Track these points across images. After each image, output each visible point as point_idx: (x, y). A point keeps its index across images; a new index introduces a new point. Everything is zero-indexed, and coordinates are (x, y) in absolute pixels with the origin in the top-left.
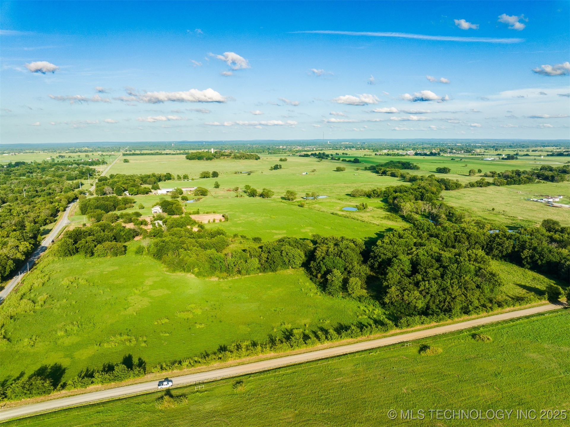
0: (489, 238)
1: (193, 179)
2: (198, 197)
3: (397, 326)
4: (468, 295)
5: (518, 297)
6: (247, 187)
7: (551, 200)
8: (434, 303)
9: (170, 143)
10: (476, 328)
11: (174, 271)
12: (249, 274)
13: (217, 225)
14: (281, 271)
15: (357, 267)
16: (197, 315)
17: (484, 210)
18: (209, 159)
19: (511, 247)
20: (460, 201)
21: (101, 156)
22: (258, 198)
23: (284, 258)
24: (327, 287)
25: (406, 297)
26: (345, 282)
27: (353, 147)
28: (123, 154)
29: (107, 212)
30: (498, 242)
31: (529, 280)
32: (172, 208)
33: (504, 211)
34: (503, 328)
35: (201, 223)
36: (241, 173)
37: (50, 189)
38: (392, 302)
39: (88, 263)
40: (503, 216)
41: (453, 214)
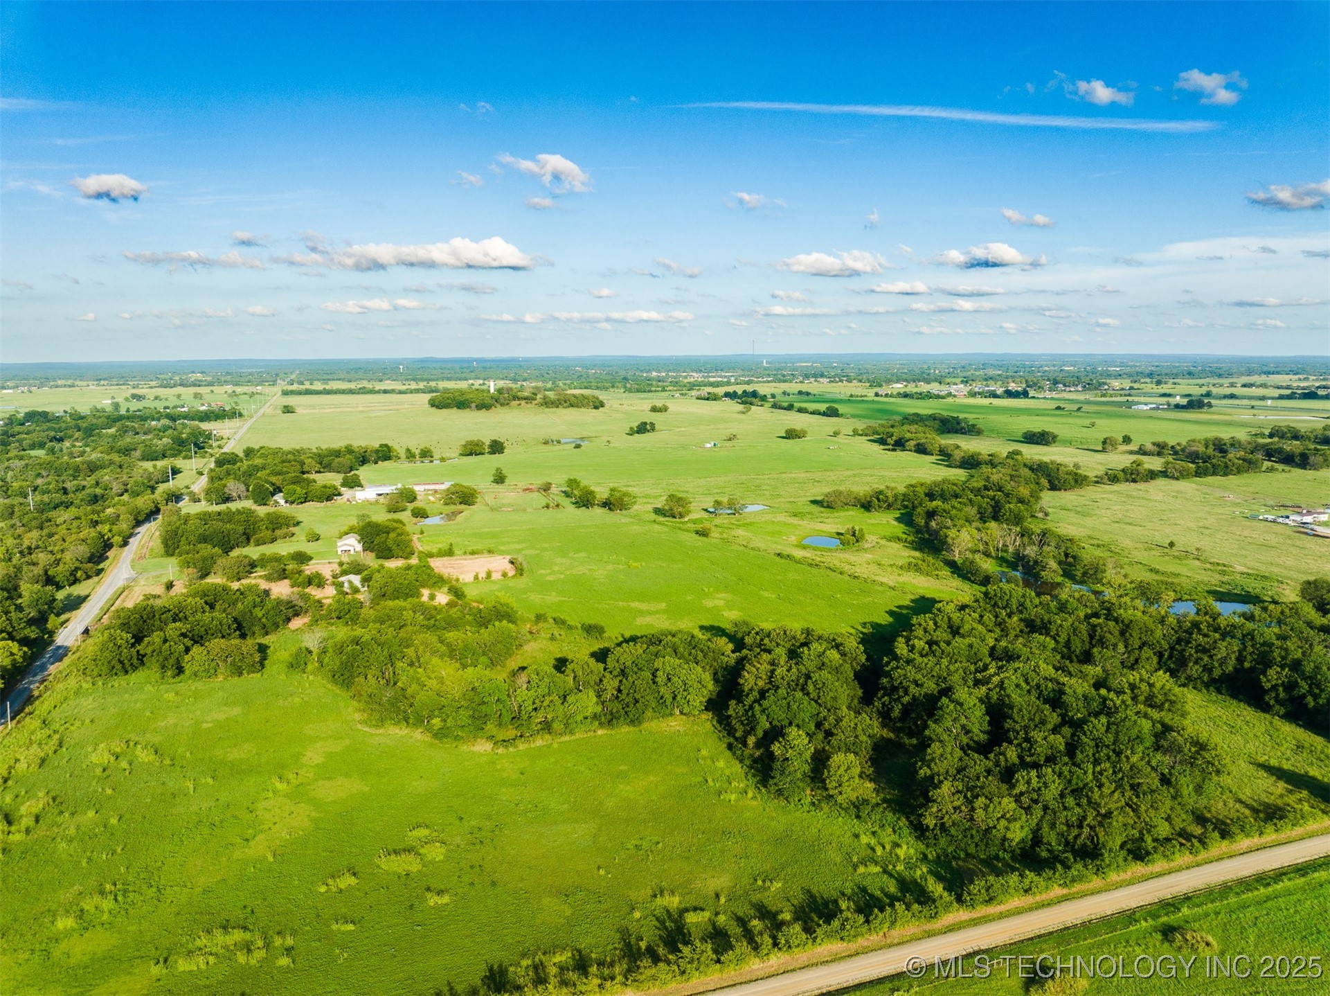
0: (1176, 632)
1: (442, 459)
2: (452, 508)
3: (960, 902)
5: (1267, 806)
6: (573, 483)
7: (1308, 519)
8: (1053, 826)
9: (397, 362)
10: (1169, 904)
11: (382, 722)
12: (571, 733)
13: (497, 589)
14: (654, 724)
15: (848, 718)
16: (432, 862)
17: (1150, 546)
18: (483, 406)
19: (1233, 657)
20: (1089, 521)
21: (230, 396)
22: (598, 511)
23: (662, 690)
24: (773, 778)
25: (980, 814)
26: (820, 761)
27: (822, 376)
28: (283, 391)
29: (227, 551)
30: (1200, 645)
31: (1288, 752)
32: (385, 541)
33: (1198, 549)
34: (1244, 906)
35: (457, 580)
36: (559, 442)
37: (97, 484)
38: (943, 825)
39: (166, 696)
40: (1197, 563)
41: (1074, 557)
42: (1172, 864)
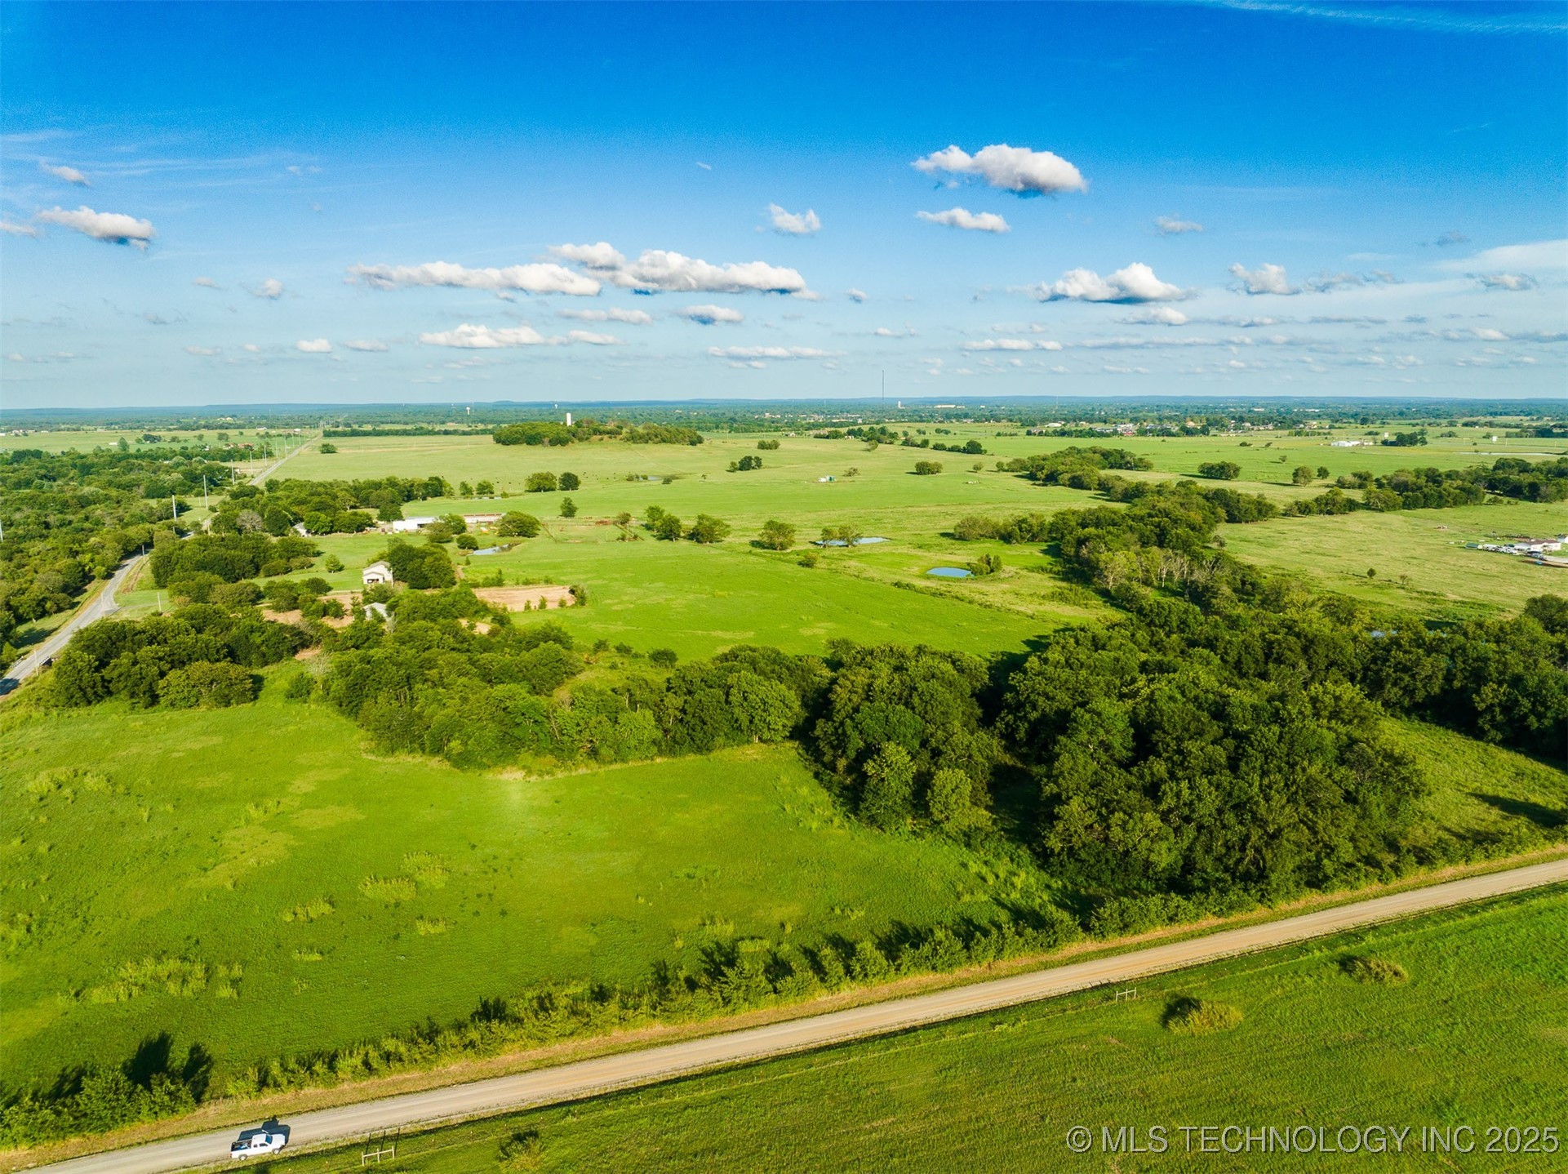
0: (1371, 650)
1: (504, 495)
2: (508, 539)
3: (1086, 928)
4: (1321, 825)
5: (1478, 833)
6: (654, 512)
7: (1537, 548)
8: (1208, 850)
9: (465, 406)
10: (1350, 934)
11: (392, 750)
12: (623, 760)
13: (550, 617)
14: (727, 752)
15: (961, 737)
17: (1344, 576)
18: (559, 441)
19: (1440, 676)
20: (1273, 552)
21: (262, 437)
22: (683, 543)
23: (736, 711)
24: (864, 800)
25: (1116, 833)
26: (922, 784)
27: (966, 416)
28: (325, 432)
29: (232, 579)
30: (1399, 663)
31: (1506, 779)
32: (421, 568)
33: (1403, 577)
34: (1443, 936)
35: (505, 609)
36: (645, 478)
37: (87, 518)
38: (1071, 849)
39: (133, 725)
40: (1402, 592)
41: (1253, 584)
42: (1356, 893)
